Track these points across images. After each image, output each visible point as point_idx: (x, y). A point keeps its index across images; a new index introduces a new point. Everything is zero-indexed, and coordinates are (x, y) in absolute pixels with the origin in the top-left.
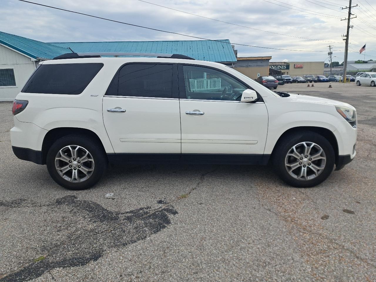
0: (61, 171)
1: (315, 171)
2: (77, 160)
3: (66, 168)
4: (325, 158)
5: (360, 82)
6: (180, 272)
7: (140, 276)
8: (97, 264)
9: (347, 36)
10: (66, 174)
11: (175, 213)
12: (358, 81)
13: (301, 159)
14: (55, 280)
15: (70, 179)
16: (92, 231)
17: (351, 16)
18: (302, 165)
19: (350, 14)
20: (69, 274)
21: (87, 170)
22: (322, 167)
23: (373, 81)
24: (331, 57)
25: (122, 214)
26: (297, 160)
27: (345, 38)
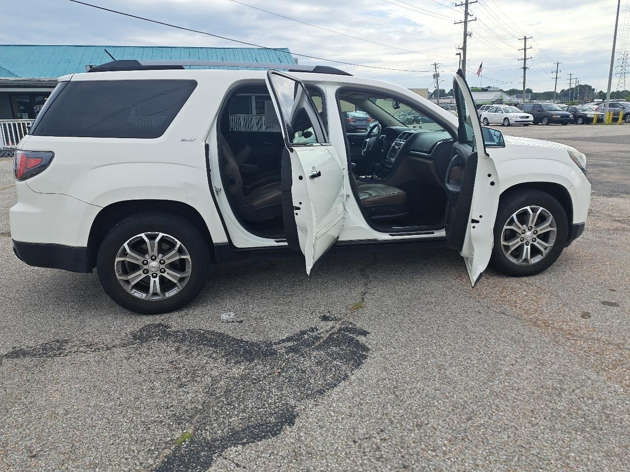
0: (128, 282)
1: (542, 249)
2: (158, 260)
3: (137, 277)
4: (555, 229)
5: (487, 120)
6: (445, 421)
7: (387, 438)
8: (299, 429)
9: (464, 49)
10: (138, 286)
11: (365, 333)
12: (485, 118)
13: (523, 234)
14: (244, 467)
15: (144, 295)
16: (243, 378)
17: (469, 18)
18: (524, 242)
19: (467, 14)
20: (262, 454)
21: (179, 275)
22: (550, 243)
23: (506, 119)
24: (437, 83)
25: (275, 344)
26: (517, 235)
27: (461, 52)
